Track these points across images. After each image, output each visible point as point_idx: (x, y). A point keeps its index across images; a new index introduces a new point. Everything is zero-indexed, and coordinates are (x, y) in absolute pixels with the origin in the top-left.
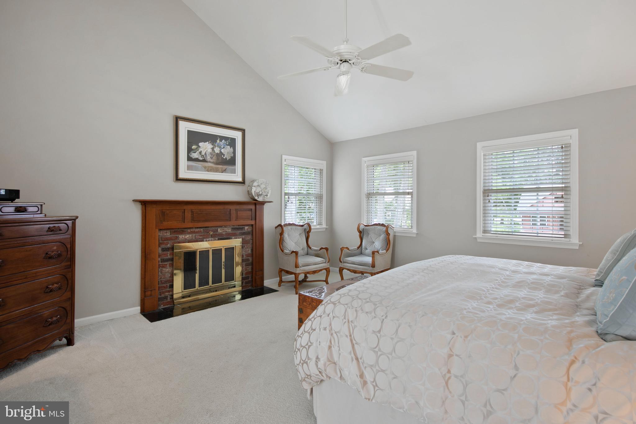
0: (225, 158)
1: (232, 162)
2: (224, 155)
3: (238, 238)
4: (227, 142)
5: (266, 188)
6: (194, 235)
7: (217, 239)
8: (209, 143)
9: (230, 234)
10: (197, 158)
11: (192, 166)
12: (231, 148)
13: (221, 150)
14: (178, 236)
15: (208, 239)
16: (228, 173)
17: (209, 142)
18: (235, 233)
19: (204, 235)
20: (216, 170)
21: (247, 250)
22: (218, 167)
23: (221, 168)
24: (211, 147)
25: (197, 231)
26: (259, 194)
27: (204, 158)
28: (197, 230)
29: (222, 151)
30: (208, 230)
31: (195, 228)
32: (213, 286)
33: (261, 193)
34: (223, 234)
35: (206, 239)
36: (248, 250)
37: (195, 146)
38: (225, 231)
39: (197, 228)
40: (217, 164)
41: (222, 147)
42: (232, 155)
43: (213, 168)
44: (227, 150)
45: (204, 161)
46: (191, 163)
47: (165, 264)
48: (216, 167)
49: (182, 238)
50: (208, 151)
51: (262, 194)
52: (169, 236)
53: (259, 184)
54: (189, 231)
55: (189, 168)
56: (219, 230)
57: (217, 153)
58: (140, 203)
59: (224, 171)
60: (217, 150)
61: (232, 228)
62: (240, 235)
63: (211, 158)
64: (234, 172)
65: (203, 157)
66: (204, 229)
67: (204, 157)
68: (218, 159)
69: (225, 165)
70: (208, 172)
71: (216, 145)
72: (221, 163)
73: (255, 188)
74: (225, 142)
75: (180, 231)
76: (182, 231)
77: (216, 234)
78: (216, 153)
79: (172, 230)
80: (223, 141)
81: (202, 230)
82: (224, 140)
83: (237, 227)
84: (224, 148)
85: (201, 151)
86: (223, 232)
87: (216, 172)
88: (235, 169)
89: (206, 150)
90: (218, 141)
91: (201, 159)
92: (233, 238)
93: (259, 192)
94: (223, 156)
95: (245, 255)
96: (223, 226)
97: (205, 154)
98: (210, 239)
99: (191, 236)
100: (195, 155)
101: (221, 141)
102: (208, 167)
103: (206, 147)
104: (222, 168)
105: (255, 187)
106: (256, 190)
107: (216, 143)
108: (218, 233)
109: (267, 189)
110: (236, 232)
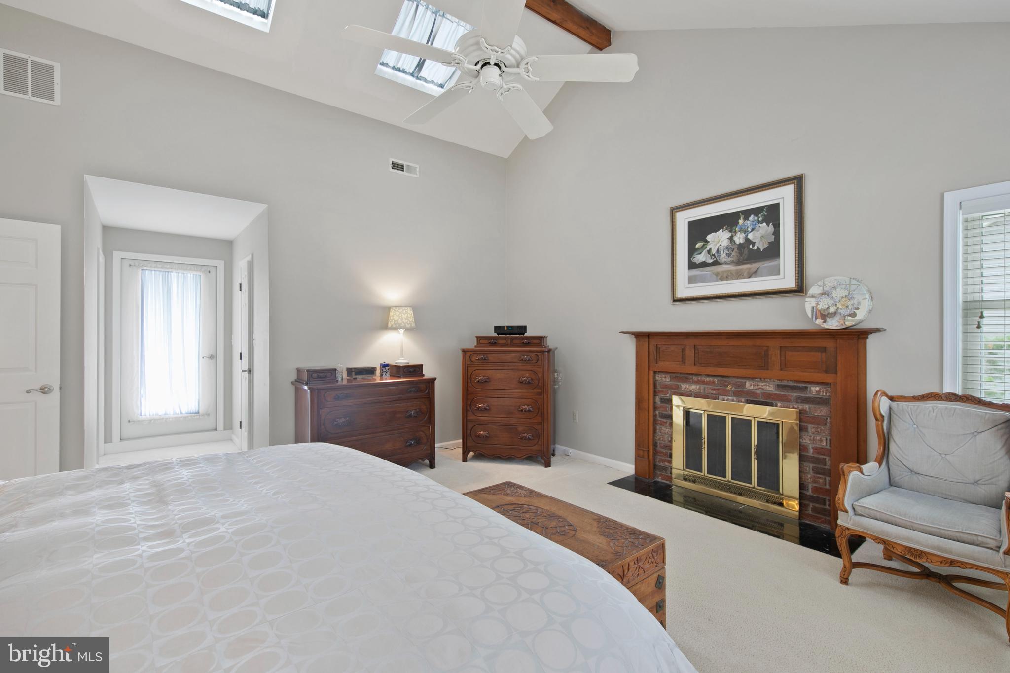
0: (755, 248)
1: (773, 251)
2: (754, 244)
3: (791, 407)
4: (759, 218)
5: (849, 297)
6: (702, 386)
7: (743, 400)
8: (723, 231)
9: (772, 397)
10: (704, 261)
11: (695, 276)
12: (768, 226)
13: (747, 235)
14: (679, 384)
15: (726, 398)
16: (762, 276)
17: (723, 229)
18: (785, 396)
19: (718, 389)
20: (739, 275)
21: (818, 438)
22: (741, 270)
23: (747, 269)
24: (728, 237)
25: (707, 381)
26: (829, 313)
27: (715, 259)
28: (708, 379)
29: (750, 236)
30: (726, 381)
31: (706, 375)
32: (733, 483)
33: (832, 310)
34: (756, 394)
35: (724, 397)
36: (821, 440)
37: (701, 243)
38: (760, 388)
39: (708, 376)
40: (739, 263)
41: (749, 230)
42: (772, 238)
43: (731, 273)
44: (760, 231)
45: (716, 263)
46: (695, 272)
47: (663, 422)
48: (737, 270)
49: (686, 388)
50: (723, 245)
51: (835, 313)
52: (669, 383)
53: (827, 289)
54: (695, 378)
55: (692, 280)
56: (748, 384)
57: (740, 243)
58: (633, 336)
59: (751, 275)
60: (739, 238)
61: (778, 385)
62: (798, 403)
63: (729, 255)
64: (776, 271)
65: (713, 257)
66: (719, 378)
67: (715, 257)
68: (741, 254)
69: (755, 262)
70: (722, 280)
71: (737, 229)
72: (746, 260)
73: (813, 299)
74: (756, 218)
75: (683, 377)
76: (686, 377)
77: (743, 392)
78: (738, 243)
79: (672, 375)
80: (751, 218)
81: (716, 380)
82: (752, 216)
83: (791, 384)
84: (752, 230)
85: (710, 248)
86: (756, 389)
87: (737, 279)
88: (779, 265)
89: (718, 245)
90: (741, 222)
91: (711, 261)
92: (779, 404)
93: (828, 308)
94: (751, 246)
95: (813, 448)
96: (756, 378)
97: (718, 251)
98: (730, 398)
99: (698, 387)
100: (700, 258)
101: (746, 219)
102: (723, 272)
103: (719, 239)
104: (750, 269)
105: (813, 297)
106: (817, 304)
107: (737, 226)
108: (745, 390)
109: (852, 298)
110: (786, 394)
